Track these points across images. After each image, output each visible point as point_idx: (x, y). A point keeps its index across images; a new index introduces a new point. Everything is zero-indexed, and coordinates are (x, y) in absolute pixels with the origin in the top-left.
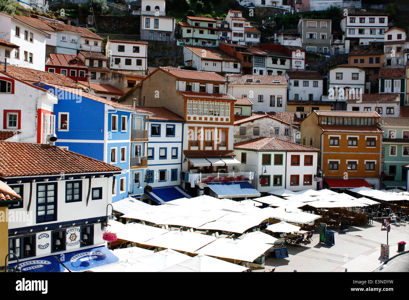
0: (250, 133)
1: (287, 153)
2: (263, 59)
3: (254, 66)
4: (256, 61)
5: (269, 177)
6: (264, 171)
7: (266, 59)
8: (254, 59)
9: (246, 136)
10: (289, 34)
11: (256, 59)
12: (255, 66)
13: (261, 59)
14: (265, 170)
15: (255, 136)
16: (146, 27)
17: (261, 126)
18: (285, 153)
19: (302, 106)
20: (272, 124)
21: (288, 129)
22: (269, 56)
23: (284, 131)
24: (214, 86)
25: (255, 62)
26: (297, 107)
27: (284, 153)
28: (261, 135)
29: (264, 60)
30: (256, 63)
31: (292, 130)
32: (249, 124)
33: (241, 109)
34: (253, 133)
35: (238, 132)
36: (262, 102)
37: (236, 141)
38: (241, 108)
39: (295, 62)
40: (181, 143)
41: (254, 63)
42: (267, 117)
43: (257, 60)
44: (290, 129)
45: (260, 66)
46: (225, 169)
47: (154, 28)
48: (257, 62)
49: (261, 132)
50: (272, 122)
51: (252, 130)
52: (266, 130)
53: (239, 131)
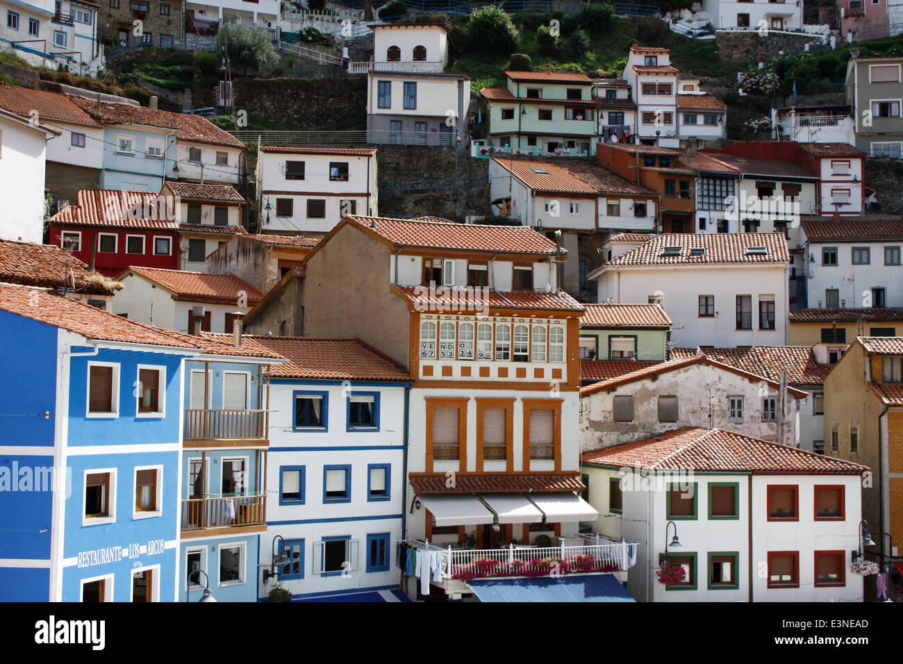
0: (647, 413)
1: (754, 478)
2: (727, 186)
3: (699, 209)
4: (705, 193)
5: (691, 559)
6: (671, 540)
7: (736, 184)
8: (697, 187)
9: (634, 425)
10: (818, 109)
11: (705, 187)
12: (702, 209)
13: (721, 186)
14: (675, 538)
15: (664, 424)
16: (379, 107)
17: (681, 393)
18: (746, 478)
19: (838, 327)
20: (720, 386)
21: (773, 402)
22: (747, 177)
23: (759, 406)
24: (516, 268)
25: (703, 196)
26: (822, 330)
27: (742, 481)
28: (682, 421)
29: (730, 189)
30: (706, 200)
31: (785, 403)
32: (643, 385)
33: (633, 339)
34: (656, 414)
35: (609, 412)
36: (712, 316)
37: (601, 441)
38: (635, 337)
39: (832, 190)
40: (401, 451)
41: (698, 199)
42: (700, 364)
43: (708, 190)
44: (779, 401)
45: (718, 207)
46: (551, 534)
47: (404, 108)
48: (708, 196)
49: (683, 409)
50: (720, 378)
51: (653, 404)
52: (700, 404)
53: (610, 407)
